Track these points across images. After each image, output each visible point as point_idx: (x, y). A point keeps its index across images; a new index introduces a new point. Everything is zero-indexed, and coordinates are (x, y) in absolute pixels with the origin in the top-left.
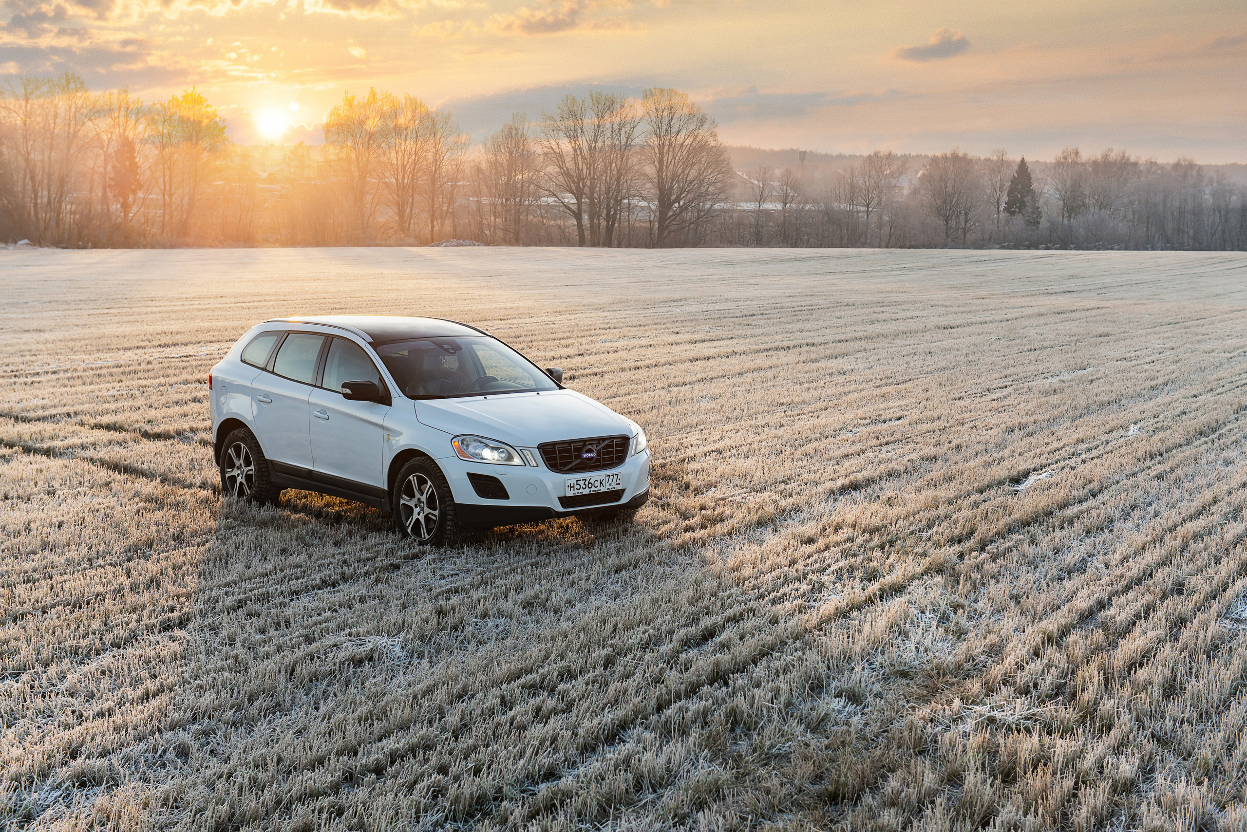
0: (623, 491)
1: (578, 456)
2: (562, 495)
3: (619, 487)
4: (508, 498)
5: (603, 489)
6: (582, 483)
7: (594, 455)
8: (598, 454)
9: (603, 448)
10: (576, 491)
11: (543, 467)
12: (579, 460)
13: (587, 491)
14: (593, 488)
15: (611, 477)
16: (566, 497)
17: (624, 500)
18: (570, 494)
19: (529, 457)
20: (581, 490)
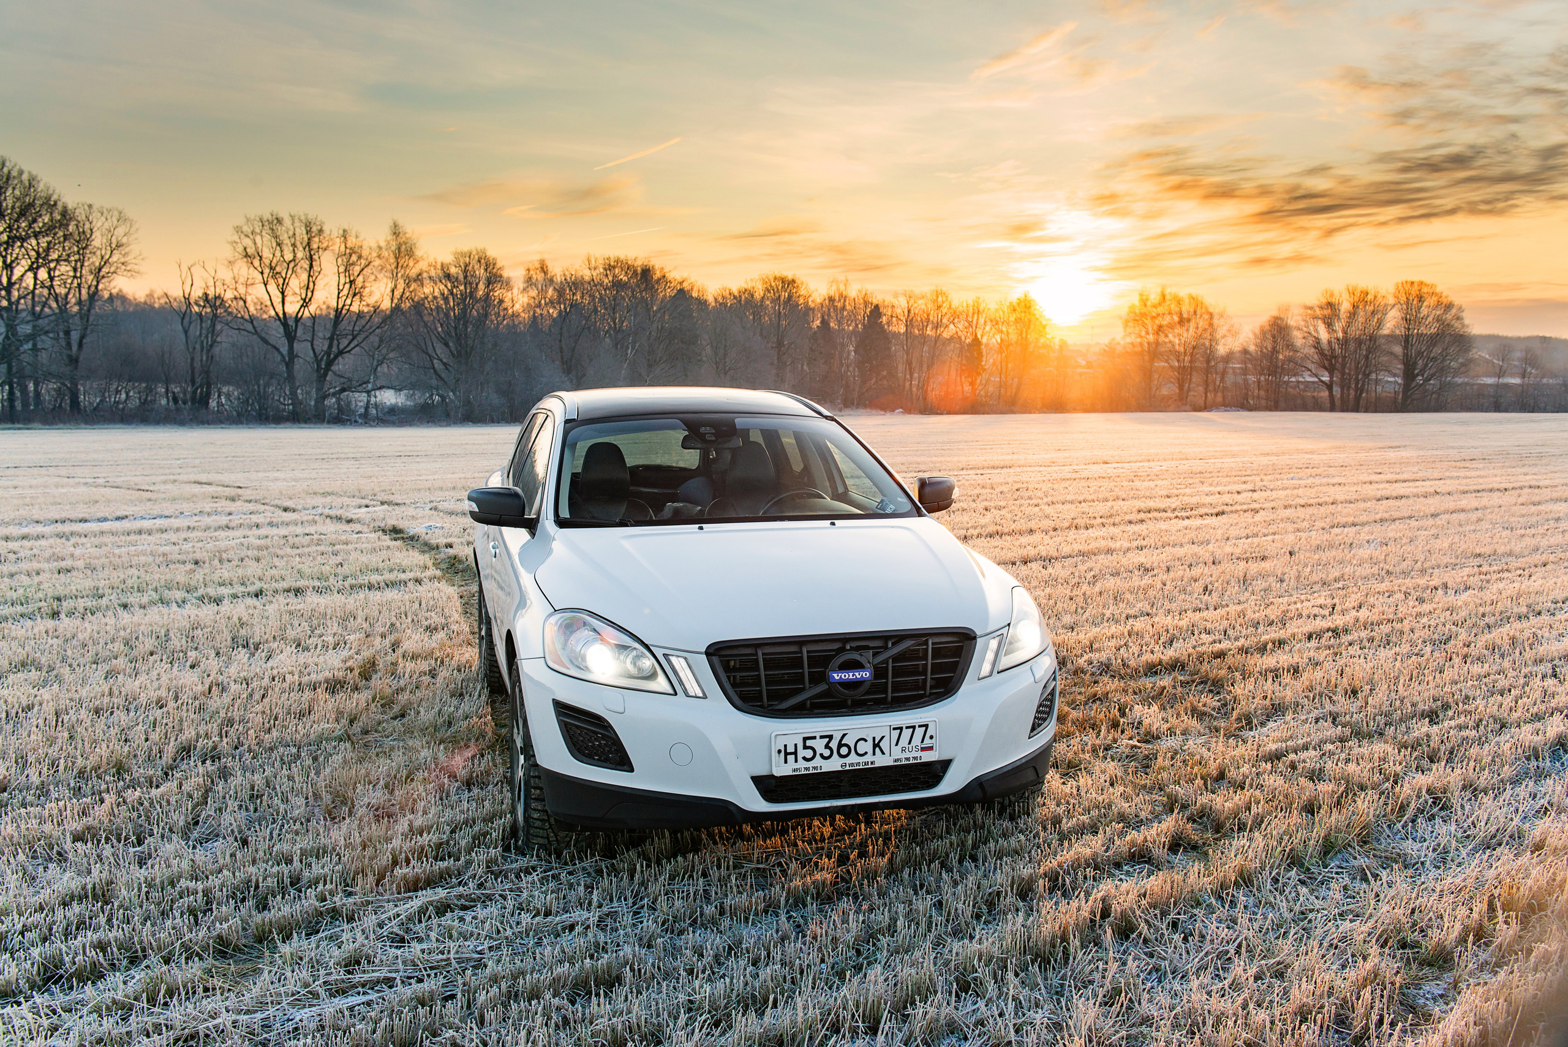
0: (946, 764)
1: (820, 678)
2: (762, 771)
3: (927, 757)
4: (631, 769)
5: (881, 761)
6: (819, 745)
7: (866, 674)
8: (879, 672)
9: (896, 658)
10: (802, 764)
11: (719, 702)
12: (822, 687)
13: (834, 765)
14: (853, 758)
15: (907, 733)
16: (772, 777)
17: (948, 786)
18: (783, 769)
19: (685, 674)
20: (818, 761)
